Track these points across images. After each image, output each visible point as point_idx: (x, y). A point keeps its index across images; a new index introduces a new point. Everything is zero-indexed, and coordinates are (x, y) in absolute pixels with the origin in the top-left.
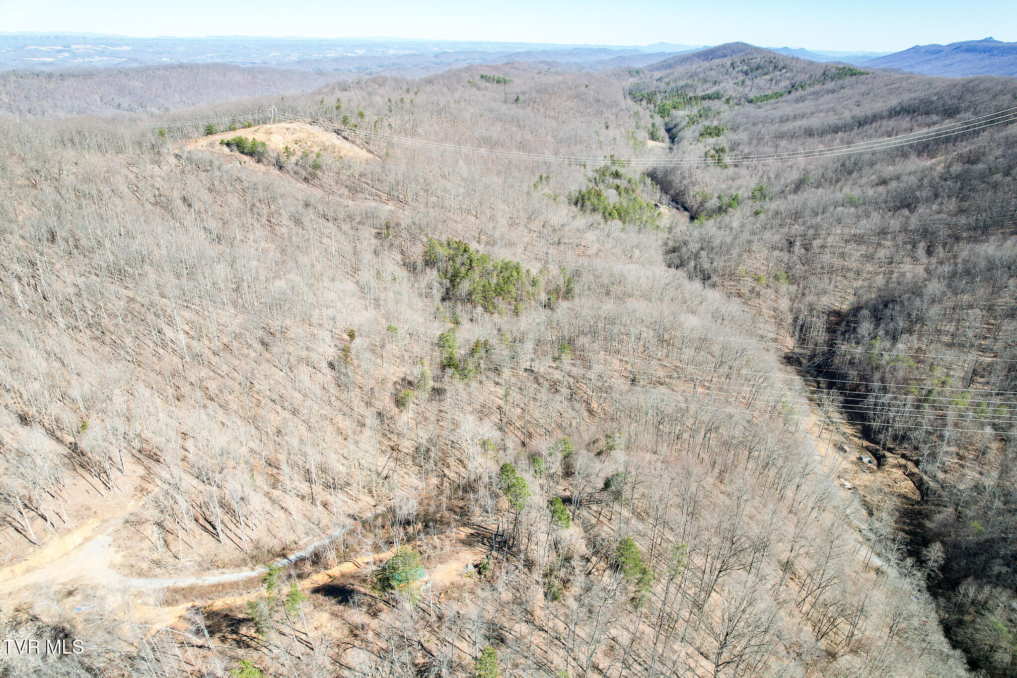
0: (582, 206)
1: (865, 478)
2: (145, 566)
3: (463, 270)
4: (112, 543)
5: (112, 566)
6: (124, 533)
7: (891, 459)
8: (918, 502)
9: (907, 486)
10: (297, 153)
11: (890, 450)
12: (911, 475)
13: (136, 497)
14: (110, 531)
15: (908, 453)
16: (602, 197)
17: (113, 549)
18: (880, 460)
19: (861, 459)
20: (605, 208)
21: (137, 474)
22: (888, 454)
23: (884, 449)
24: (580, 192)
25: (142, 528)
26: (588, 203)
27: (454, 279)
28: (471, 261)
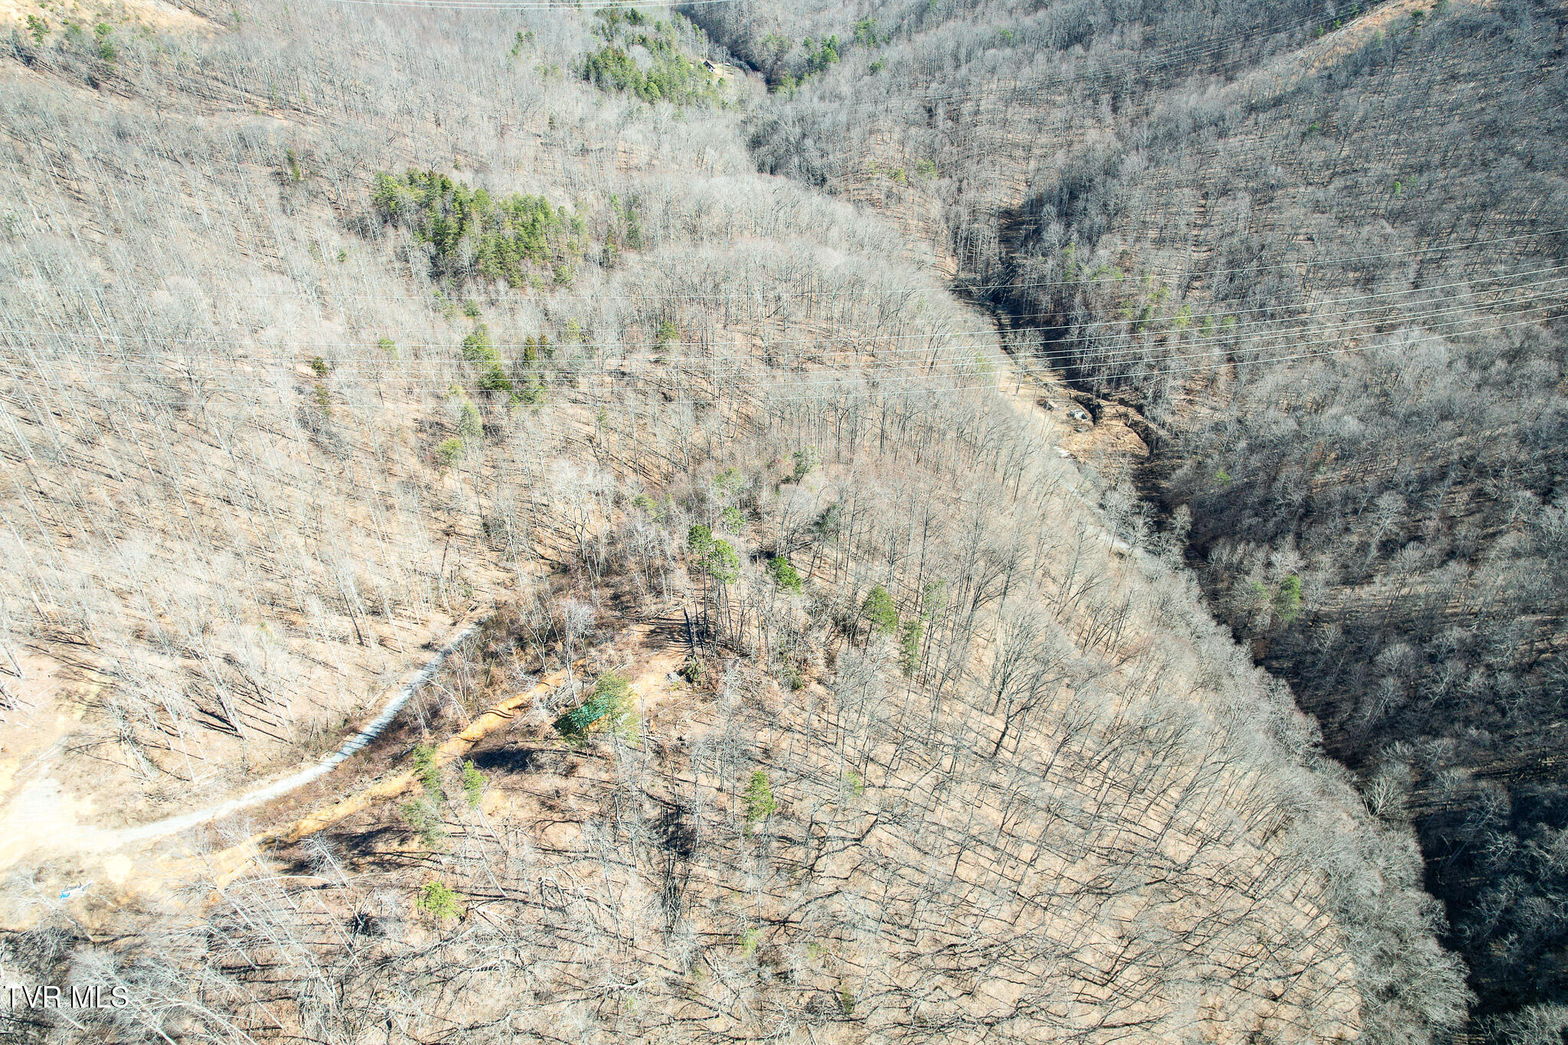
0: (598, 80)
1: (1082, 441)
2: (142, 804)
3: (452, 222)
4: (61, 788)
5: (83, 821)
6: (75, 768)
7: (1109, 409)
8: (1148, 459)
9: (1131, 441)
10: (51, 25)
11: (1105, 397)
12: (1134, 425)
13: (64, 709)
14: (45, 769)
15: (1126, 397)
16: (627, 63)
17: (69, 797)
18: (1095, 412)
19: (1072, 415)
20: (636, 81)
21: (46, 673)
22: (1103, 402)
23: (1098, 396)
24: (589, 56)
25: (102, 752)
26: (607, 75)
27: (441, 240)
28: (461, 204)
